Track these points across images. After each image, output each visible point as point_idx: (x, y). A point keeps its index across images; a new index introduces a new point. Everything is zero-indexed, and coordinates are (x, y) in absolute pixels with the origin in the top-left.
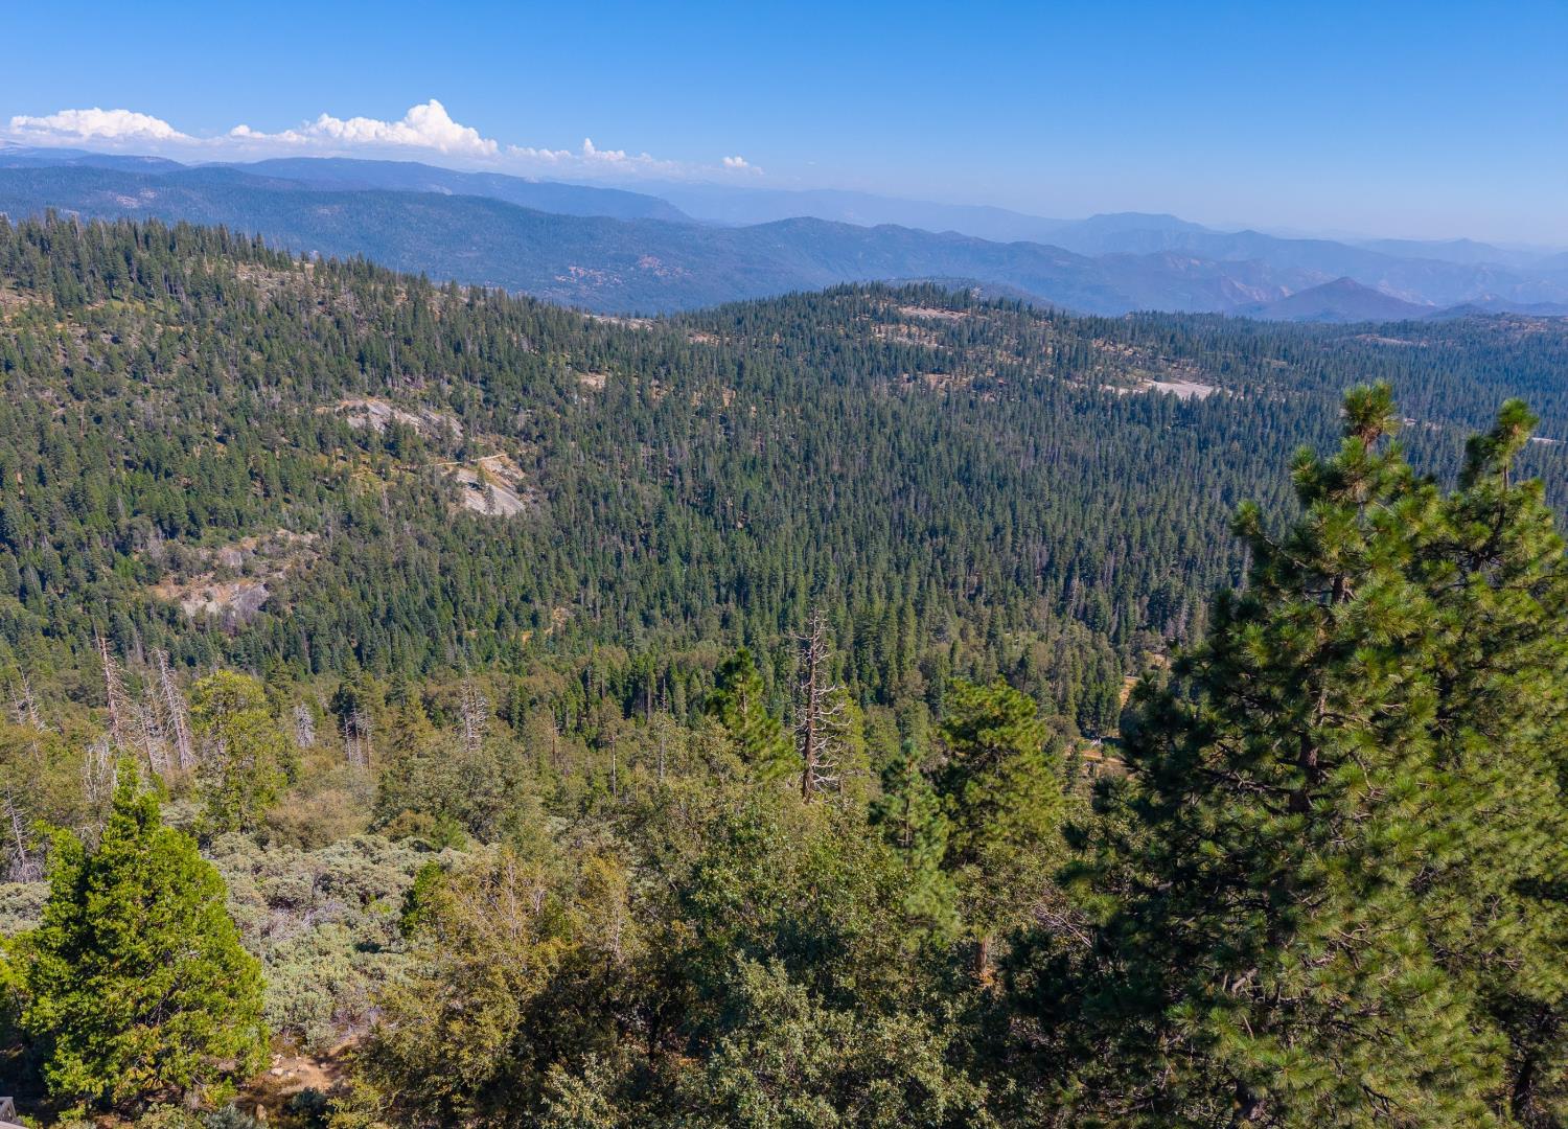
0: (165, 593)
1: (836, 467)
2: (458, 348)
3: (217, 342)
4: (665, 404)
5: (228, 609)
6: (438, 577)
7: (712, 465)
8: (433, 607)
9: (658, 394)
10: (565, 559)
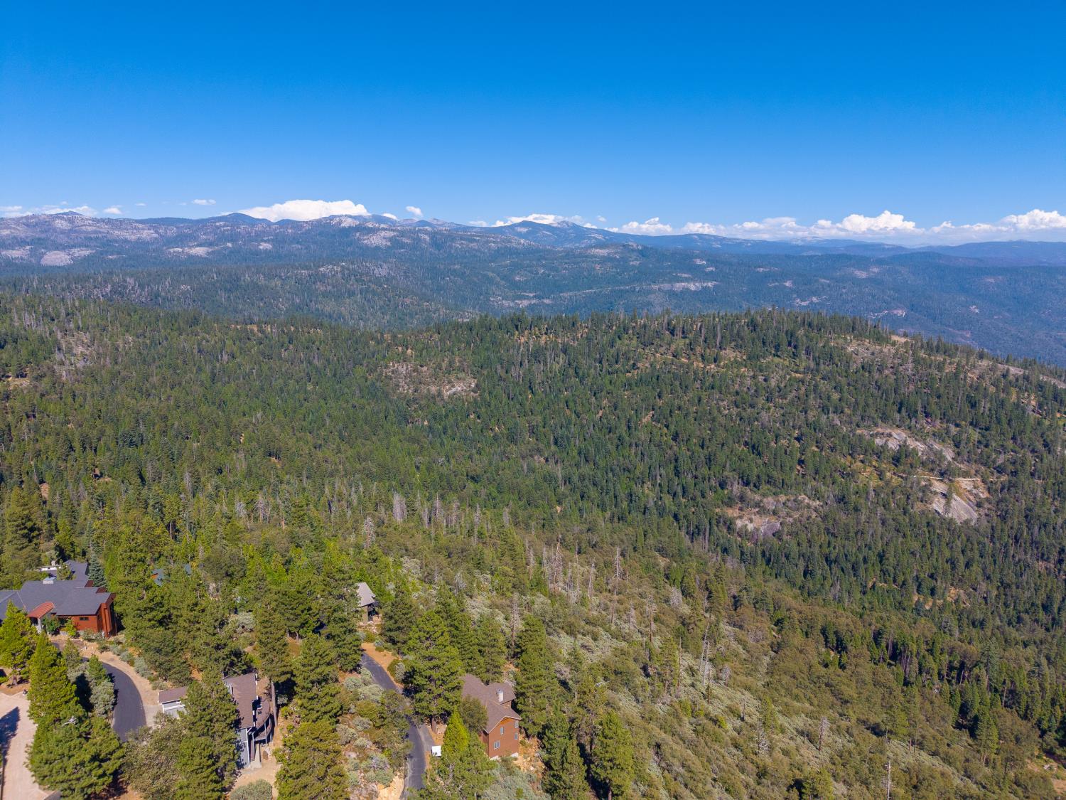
0: (732, 513)
2: (973, 405)
3: (816, 386)
5: (757, 529)
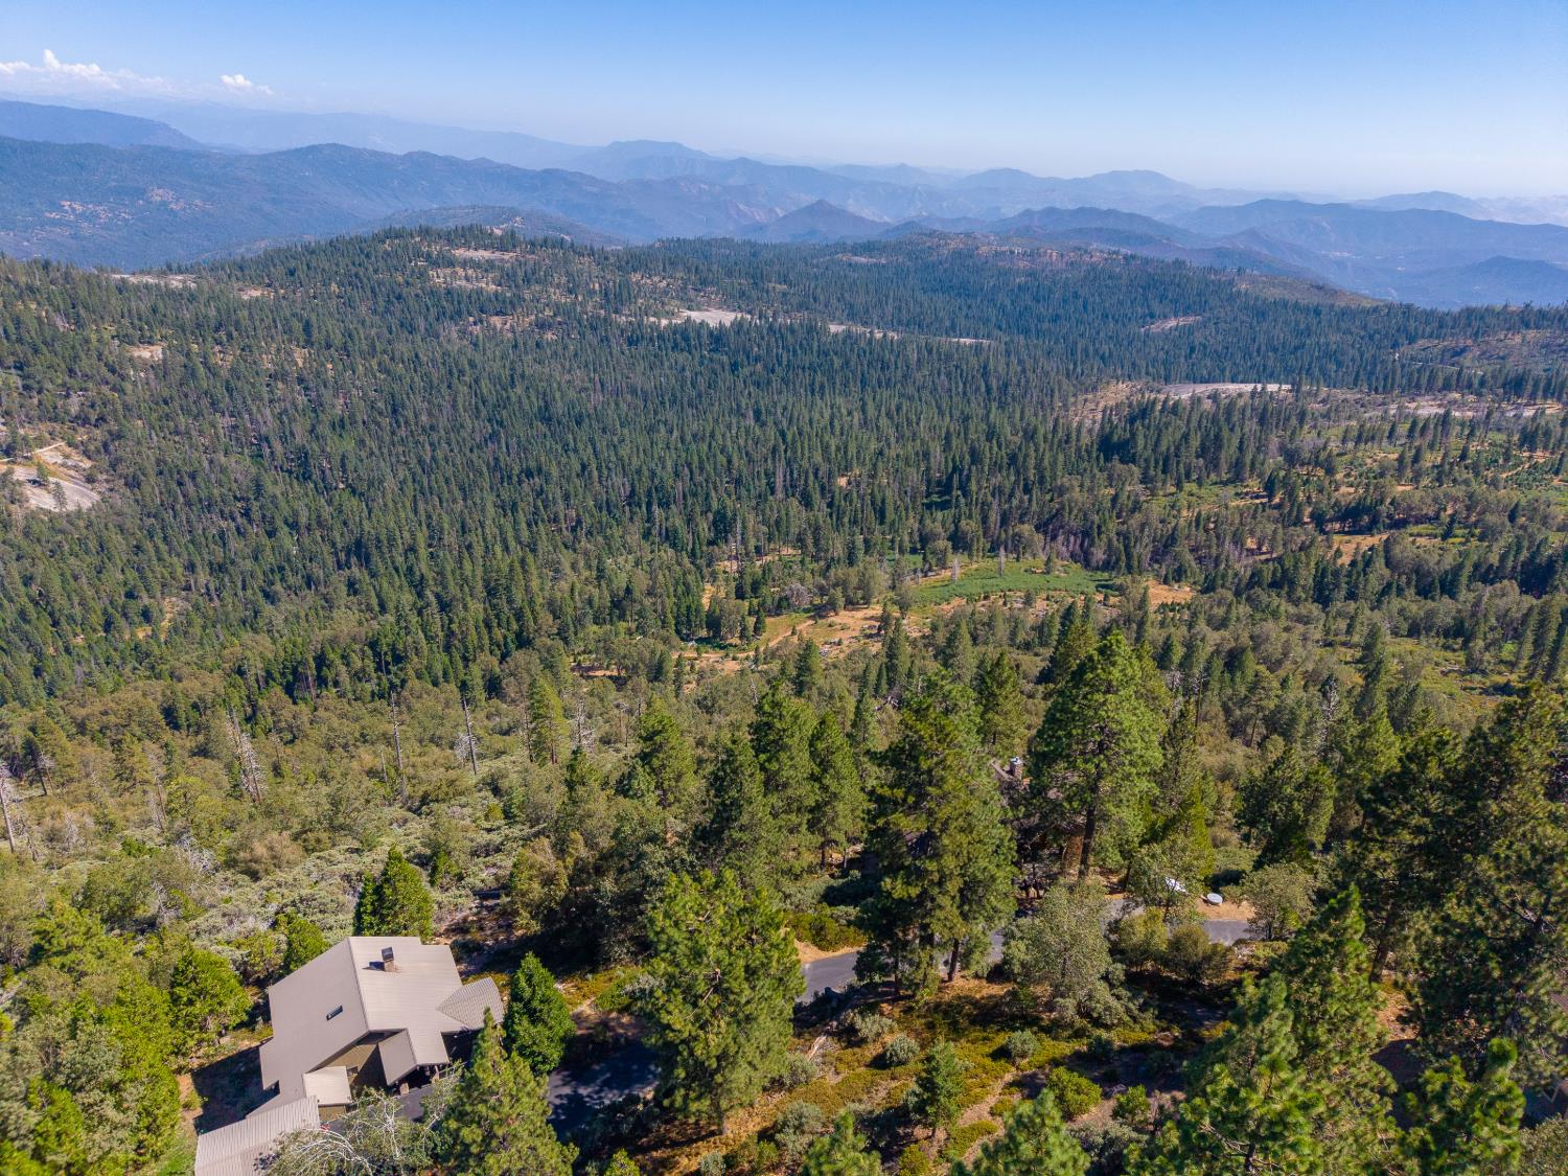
1: (424, 418)
4: (232, 370)
6: (22, 589)
7: (300, 429)
8: (27, 621)
9: (223, 360)
10: (163, 547)
